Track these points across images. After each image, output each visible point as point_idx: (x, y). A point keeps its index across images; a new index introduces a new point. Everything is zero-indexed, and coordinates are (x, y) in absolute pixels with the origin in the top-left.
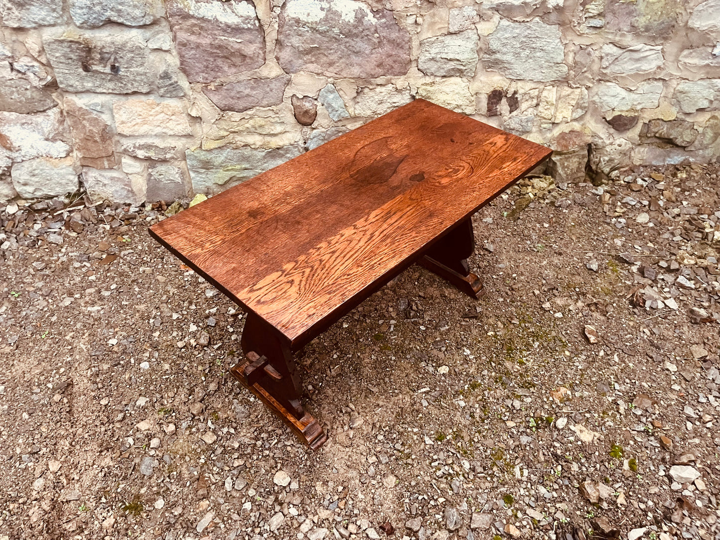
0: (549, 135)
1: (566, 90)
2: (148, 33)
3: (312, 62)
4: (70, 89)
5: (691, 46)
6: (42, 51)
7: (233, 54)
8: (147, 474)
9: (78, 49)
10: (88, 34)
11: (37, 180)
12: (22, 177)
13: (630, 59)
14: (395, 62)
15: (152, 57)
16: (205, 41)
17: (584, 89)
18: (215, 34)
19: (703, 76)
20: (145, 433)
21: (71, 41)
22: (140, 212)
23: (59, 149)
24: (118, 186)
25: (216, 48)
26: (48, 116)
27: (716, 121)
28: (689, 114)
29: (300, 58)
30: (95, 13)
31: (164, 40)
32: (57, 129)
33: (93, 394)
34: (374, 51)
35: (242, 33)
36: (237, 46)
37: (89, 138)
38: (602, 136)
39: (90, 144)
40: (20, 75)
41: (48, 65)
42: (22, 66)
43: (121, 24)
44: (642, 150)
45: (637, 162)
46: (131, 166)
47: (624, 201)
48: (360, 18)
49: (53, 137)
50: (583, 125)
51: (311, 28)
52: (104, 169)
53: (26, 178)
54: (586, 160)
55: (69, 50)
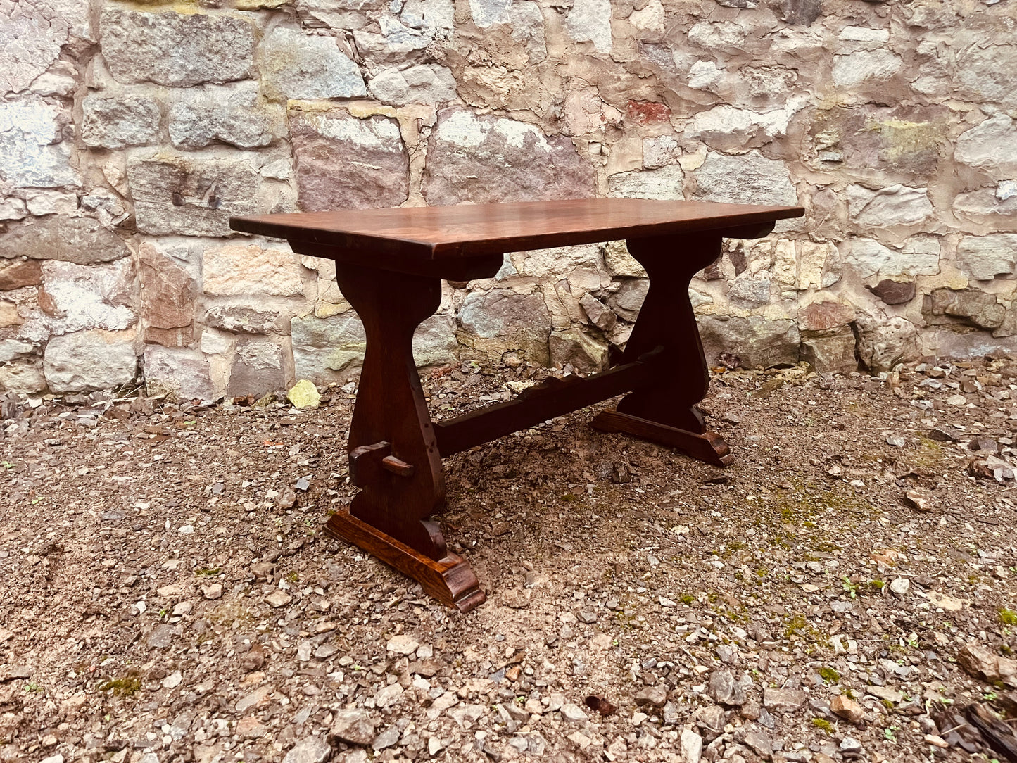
0: (795, 307)
1: (808, 246)
2: (263, 158)
3: (469, 199)
4: (152, 230)
5: (966, 189)
6: (123, 179)
7: (367, 184)
8: (160, 646)
9: (170, 174)
10: (187, 157)
11: (78, 362)
12: (58, 358)
13: (887, 205)
15: (264, 188)
16: (334, 168)
17: (831, 244)
18: (347, 159)
19: (992, 229)
20: (168, 598)
21: (164, 164)
22: (214, 405)
23: (119, 317)
24: (194, 371)
25: (347, 176)
26: (114, 269)
28: (986, 282)
29: (453, 193)
30: (201, 128)
32: (123, 288)
33: (93, 555)
34: (548, 186)
35: (381, 158)
36: (373, 174)
37: (164, 299)
38: (870, 312)
39: (163, 307)
40: (88, 213)
41: (127, 198)
42: (93, 199)
43: (231, 146)
44: (931, 335)
45: (927, 352)
46: (213, 342)
47: (922, 384)
48: (530, 144)
49: (115, 299)
50: (839, 296)
51: (468, 154)
52: (175, 347)
53: (64, 358)
54: (854, 342)
55: (159, 175)
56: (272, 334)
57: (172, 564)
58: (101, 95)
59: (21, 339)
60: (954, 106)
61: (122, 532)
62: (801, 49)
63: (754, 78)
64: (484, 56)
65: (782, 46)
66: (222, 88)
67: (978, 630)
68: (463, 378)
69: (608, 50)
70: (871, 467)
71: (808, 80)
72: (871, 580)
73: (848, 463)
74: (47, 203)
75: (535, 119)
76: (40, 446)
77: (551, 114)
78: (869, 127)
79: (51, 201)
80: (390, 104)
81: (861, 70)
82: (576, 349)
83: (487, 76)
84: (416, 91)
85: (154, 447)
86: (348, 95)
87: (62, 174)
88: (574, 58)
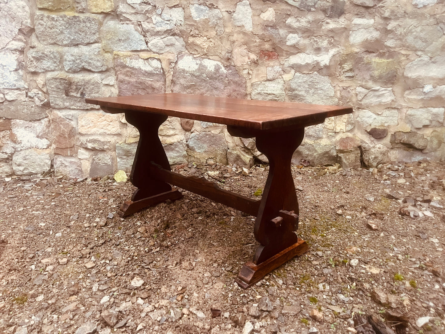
0: (334, 140)
2: (103, 76)
3: (191, 93)
4: (57, 107)
5: (410, 88)
6: (45, 85)
7: (147, 87)
8: (38, 284)
9: (64, 83)
10: (71, 76)
11: (27, 162)
12: (18, 161)
13: (374, 96)
14: (238, 94)
15: (103, 88)
16: (133, 80)
18: (139, 77)
19: (421, 106)
20: (45, 264)
21: (61, 79)
22: (83, 181)
23: (43, 143)
24: (75, 166)
25: (139, 84)
26: (41, 123)
27: (437, 133)
28: (419, 129)
29: (184, 91)
30: (77, 64)
31: (112, 80)
32: (45, 131)
33: (18, 245)
34: (225, 88)
35: (153, 76)
36: (150, 83)
37: (62, 136)
38: (368, 142)
39: (61, 139)
40: (30, 99)
41: (46, 93)
42: (32, 94)
43: (90, 71)
44: (395, 152)
45: (393, 159)
46: (83, 154)
47: (387, 174)
48: (217, 69)
49: (42, 136)
50: (354, 135)
51: (191, 74)
52: (67, 156)
53: (20, 161)
54: (360, 155)
55: (59, 83)
56: (108, 151)
57: (49, 250)
58: (35, 50)
59: (3, 153)
60: (403, 52)
61: (32, 235)
62: (334, 28)
63: (315, 41)
64: (197, 32)
65: (327, 27)
66: (86, 46)
67: (384, 282)
68: (189, 170)
69: (251, 29)
70: (356, 210)
71: (338, 41)
72: (343, 260)
73: (346, 209)
74: (13, 95)
75: (219, 59)
76: (6, 198)
77: (226, 57)
78: (366, 62)
79: (15, 94)
80: (157, 53)
81: (362, 37)
82: (238, 158)
83: (198, 41)
84: (168, 47)
85: (53, 199)
86: (139, 49)
87: (19, 83)
88: (236, 33)
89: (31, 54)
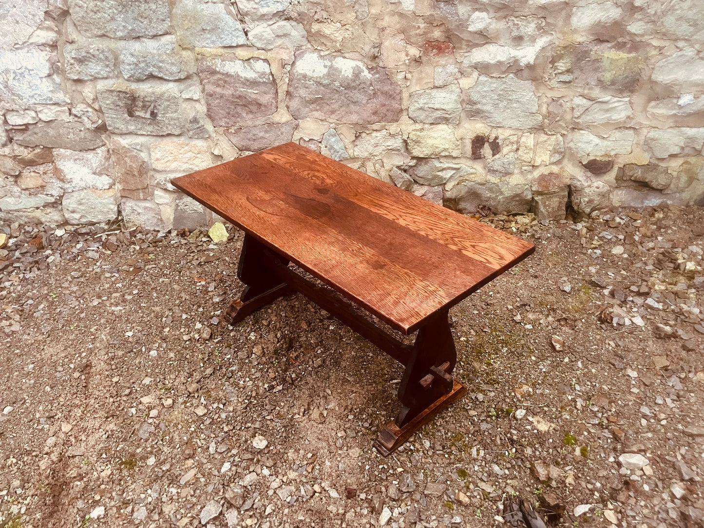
0: (530, 177)
1: (543, 137)
2: (182, 86)
3: (317, 110)
4: (116, 131)
5: (658, 98)
6: (95, 99)
7: (250, 103)
8: (144, 438)
9: (124, 98)
10: (134, 86)
11: (83, 208)
12: (71, 206)
13: (600, 110)
14: (388, 110)
15: (184, 105)
16: (228, 92)
17: (559, 136)
18: (236, 87)
19: (672, 125)
20: (147, 405)
21: (120, 92)
22: (166, 237)
23: (104, 182)
24: (150, 215)
25: (237, 98)
26: (97, 153)
27: (689, 166)
28: (662, 159)
29: (306, 106)
30: (140, 68)
31: (195, 91)
32: (104, 165)
33: (107, 373)
34: (369, 101)
35: (258, 85)
36: (254, 96)
37: (129, 173)
38: (581, 179)
39: (129, 178)
40: (76, 119)
41: (100, 111)
42: (78, 111)
43: (161, 78)
44: (620, 192)
45: (616, 204)
46: (162, 197)
47: (601, 234)
48: (357, 74)
49: (99, 171)
50: (561, 168)
51: (316, 82)
52: (139, 199)
53: (74, 206)
54: (566, 198)
55: (118, 98)
58: (74, 46)
59: (47, 195)
60: (655, 43)
62: (549, 4)
63: (514, 24)
64: (325, 15)
65: (536, 1)
66: (152, 40)
67: (550, 447)
69: (412, 8)
70: (542, 312)
71: (552, 25)
73: (529, 310)
74: (50, 113)
75: (361, 57)
76: (69, 278)
77: (371, 54)
78: (593, 58)
79: (53, 112)
80: (263, 49)
81: (592, 18)
84: (280, 39)
85: (133, 280)
86: (234, 45)
87: (56, 96)
88: (387, 14)
89: (69, 53)
